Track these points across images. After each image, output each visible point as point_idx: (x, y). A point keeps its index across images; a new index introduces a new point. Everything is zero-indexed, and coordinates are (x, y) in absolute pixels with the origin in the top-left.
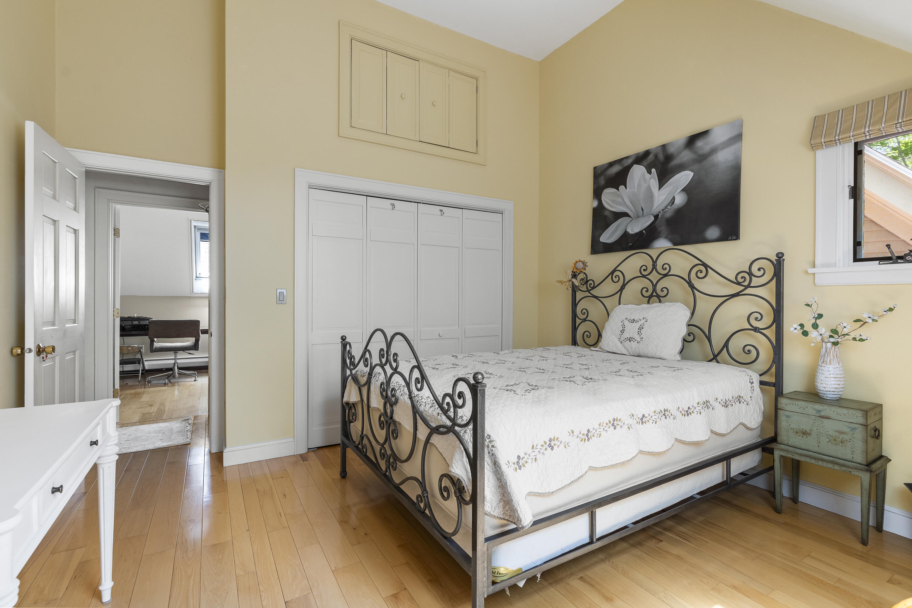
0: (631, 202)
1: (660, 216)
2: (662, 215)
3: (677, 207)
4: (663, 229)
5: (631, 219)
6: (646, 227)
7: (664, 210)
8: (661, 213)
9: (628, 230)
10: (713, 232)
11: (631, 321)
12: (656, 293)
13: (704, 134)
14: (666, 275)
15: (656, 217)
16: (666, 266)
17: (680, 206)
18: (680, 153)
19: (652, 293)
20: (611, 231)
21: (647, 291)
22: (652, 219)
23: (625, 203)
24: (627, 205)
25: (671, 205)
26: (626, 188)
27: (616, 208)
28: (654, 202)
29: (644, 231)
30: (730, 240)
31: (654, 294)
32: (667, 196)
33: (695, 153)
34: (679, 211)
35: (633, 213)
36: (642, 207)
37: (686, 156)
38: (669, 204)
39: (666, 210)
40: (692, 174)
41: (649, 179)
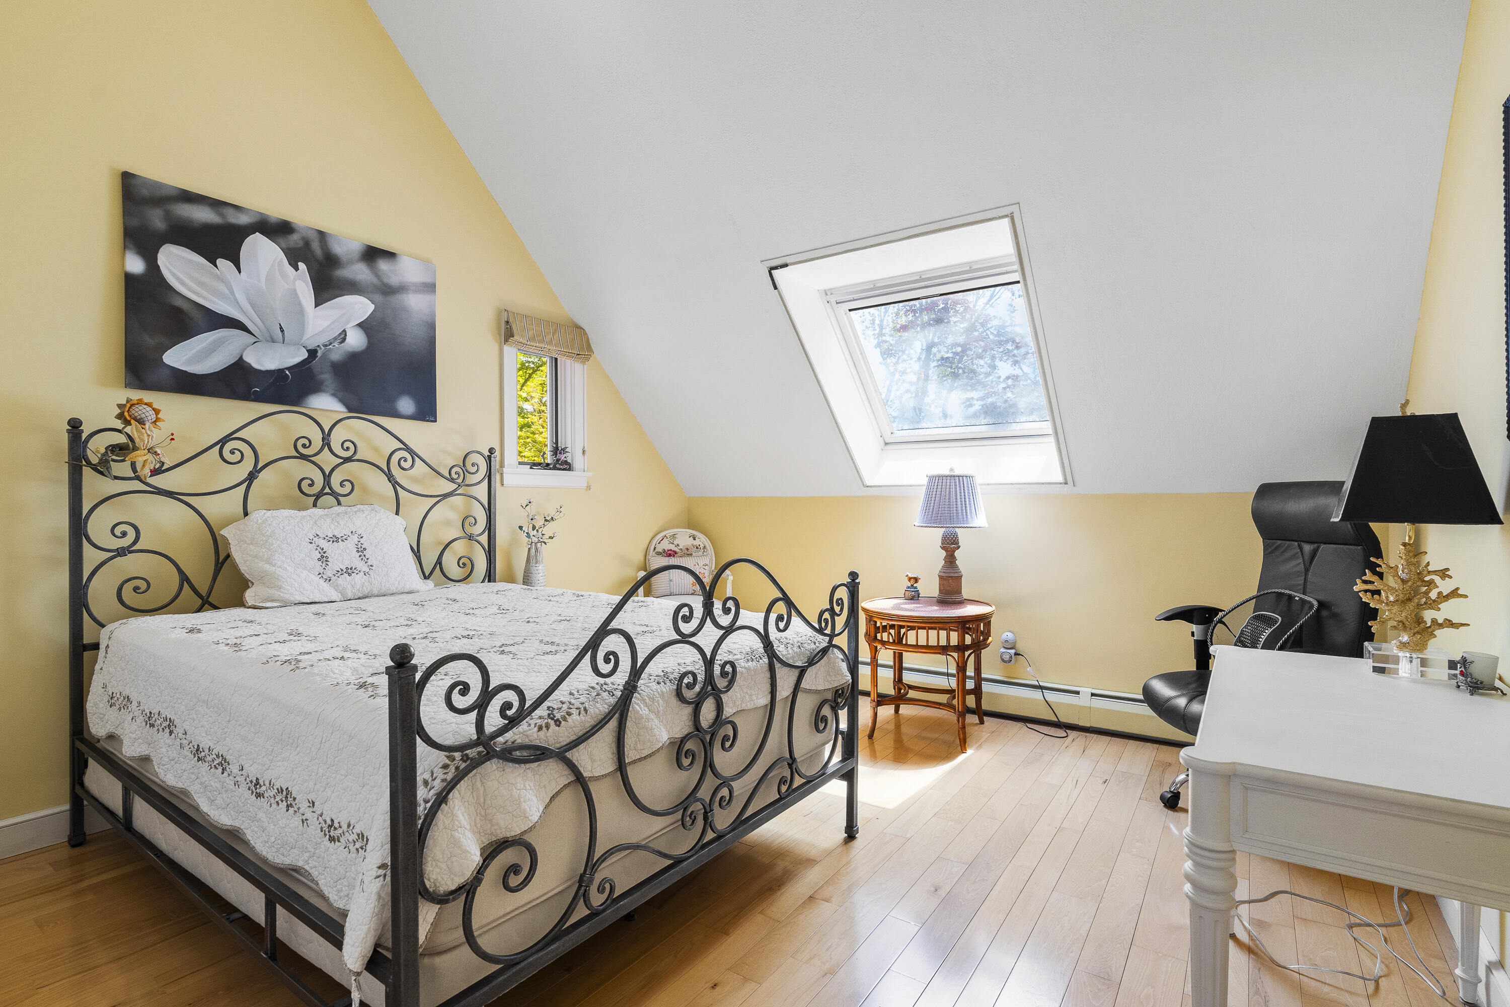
0: (252, 305)
1: (319, 354)
2: (324, 355)
3: (350, 350)
4: (327, 377)
5: (253, 339)
6: (292, 364)
7: (326, 346)
8: (321, 348)
9: (246, 358)
10: (406, 405)
11: (331, 540)
12: (330, 488)
13: (390, 255)
14: (347, 460)
15: (312, 353)
16: (347, 444)
17: (357, 350)
18: (351, 262)
19: (324, 488)
20: (198, 348)
21: (311, 485)
22: (305, 355)
23: (236, 299)
24: (240, 307)
25: (341, 343)
26: (240, 272)
27: (214, 302)
28: (306, 324)
29: (287, 372)
30: (428, 421)
31: (327, 490)
32: (330, 325)
33: (377, 276)
34: (354, 357)
35: (259, 329)
36: (280, 325)
37: (360, 272)
38: (335, 339)
39: (331, 346)
40: (371, 307)
41: (293, 277)
